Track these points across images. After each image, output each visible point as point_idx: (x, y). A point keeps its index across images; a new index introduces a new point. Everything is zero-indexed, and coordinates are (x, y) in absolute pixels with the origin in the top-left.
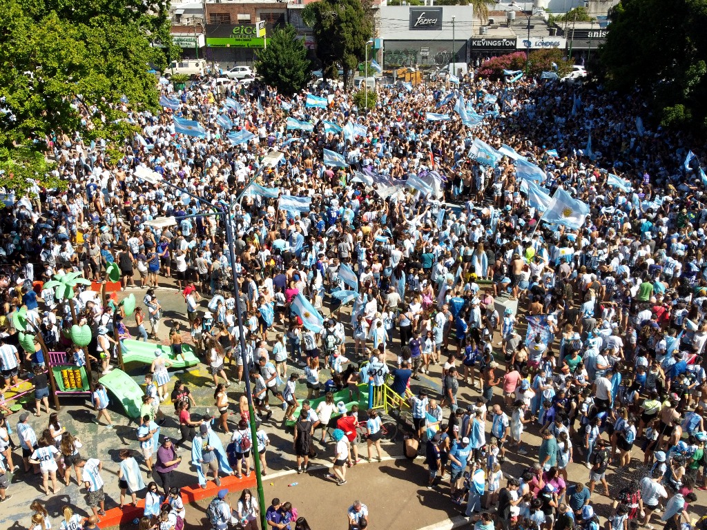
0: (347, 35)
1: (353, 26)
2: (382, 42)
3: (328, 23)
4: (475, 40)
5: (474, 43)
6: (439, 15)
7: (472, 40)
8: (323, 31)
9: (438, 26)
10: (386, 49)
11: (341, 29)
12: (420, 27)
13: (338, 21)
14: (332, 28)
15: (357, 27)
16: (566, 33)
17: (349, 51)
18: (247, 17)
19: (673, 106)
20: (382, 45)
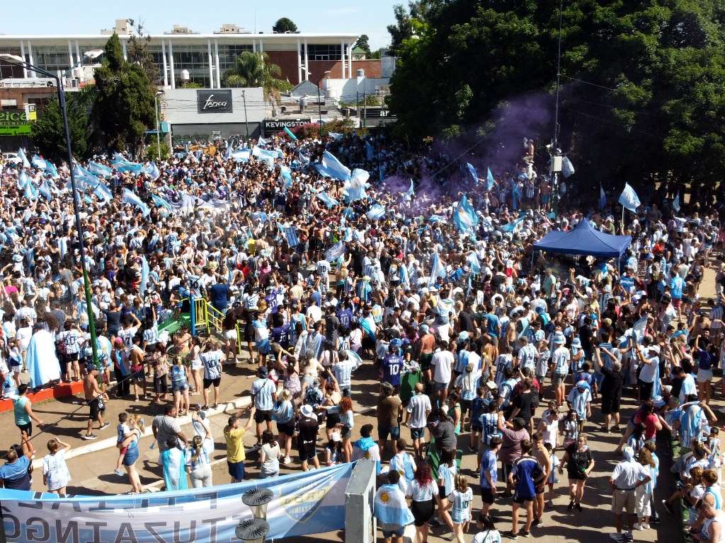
0: (131, 100)
1: (139, 92)
2: (169, 127)
3: (111, 90)
4: (268, 121)
5: (267, 125)
6: (228, 98)
7: (265, 121)
8: (105, 98)
9: (228, 109)
10: (175, 134)
11: (125, 95)
12: (210, 110)
13: (122, 86)
14: (115, 94)
15: (142, 92)
16: (359, 113)
17: (135, 117)
18: (13, 102)
19: (450, 127)
20: (169, 130)
